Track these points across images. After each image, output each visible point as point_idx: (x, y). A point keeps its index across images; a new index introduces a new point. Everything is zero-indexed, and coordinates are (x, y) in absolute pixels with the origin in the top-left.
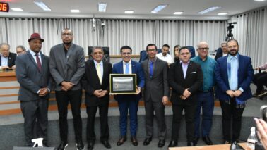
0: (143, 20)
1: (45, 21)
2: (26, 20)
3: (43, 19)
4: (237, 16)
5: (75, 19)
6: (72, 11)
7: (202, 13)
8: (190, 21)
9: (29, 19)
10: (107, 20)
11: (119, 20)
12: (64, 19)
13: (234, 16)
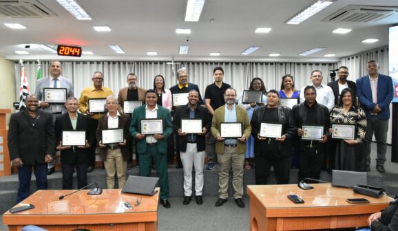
0: (232, 63)
1: (117, 65)
2: (95, 63)
3: (114, 63)
4: (348, 58)
5: (150, 63)
6: (149, 54)
7: (304, 55)
8: (291, 63)
9: (98, 62)
10: (188, 63)
11: (203, 63)
12: (138, 63)
13: (345, 57)
